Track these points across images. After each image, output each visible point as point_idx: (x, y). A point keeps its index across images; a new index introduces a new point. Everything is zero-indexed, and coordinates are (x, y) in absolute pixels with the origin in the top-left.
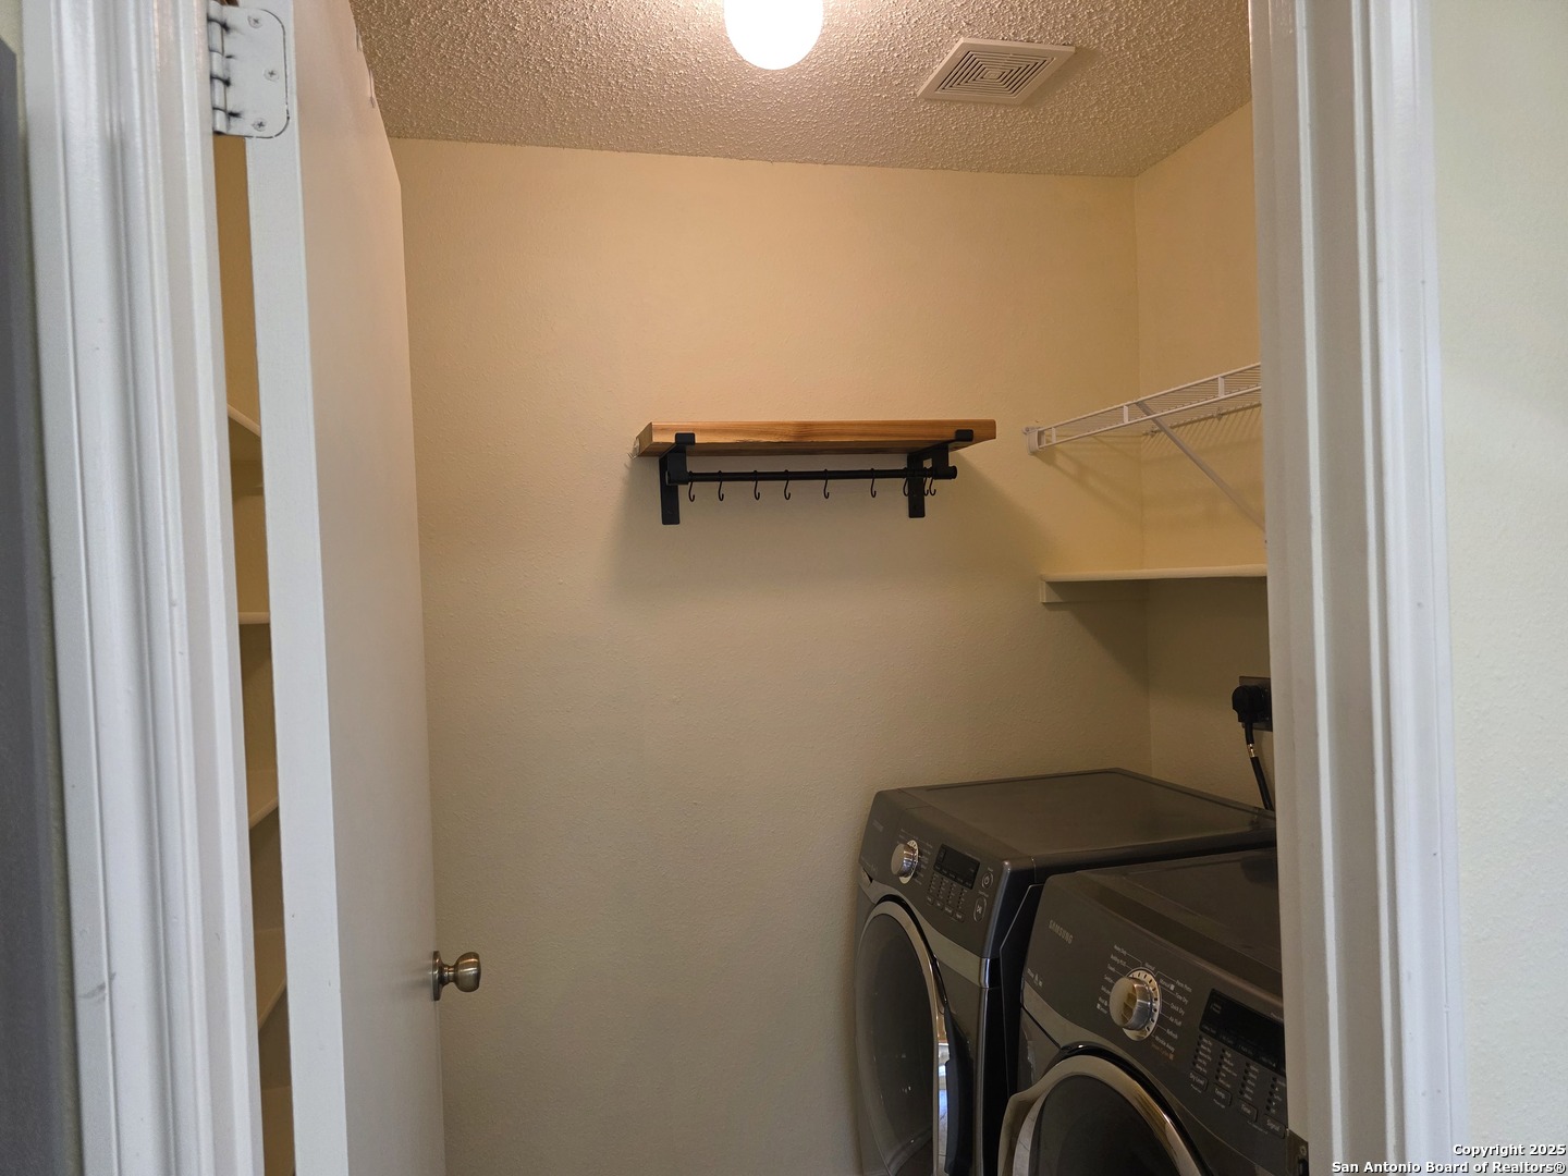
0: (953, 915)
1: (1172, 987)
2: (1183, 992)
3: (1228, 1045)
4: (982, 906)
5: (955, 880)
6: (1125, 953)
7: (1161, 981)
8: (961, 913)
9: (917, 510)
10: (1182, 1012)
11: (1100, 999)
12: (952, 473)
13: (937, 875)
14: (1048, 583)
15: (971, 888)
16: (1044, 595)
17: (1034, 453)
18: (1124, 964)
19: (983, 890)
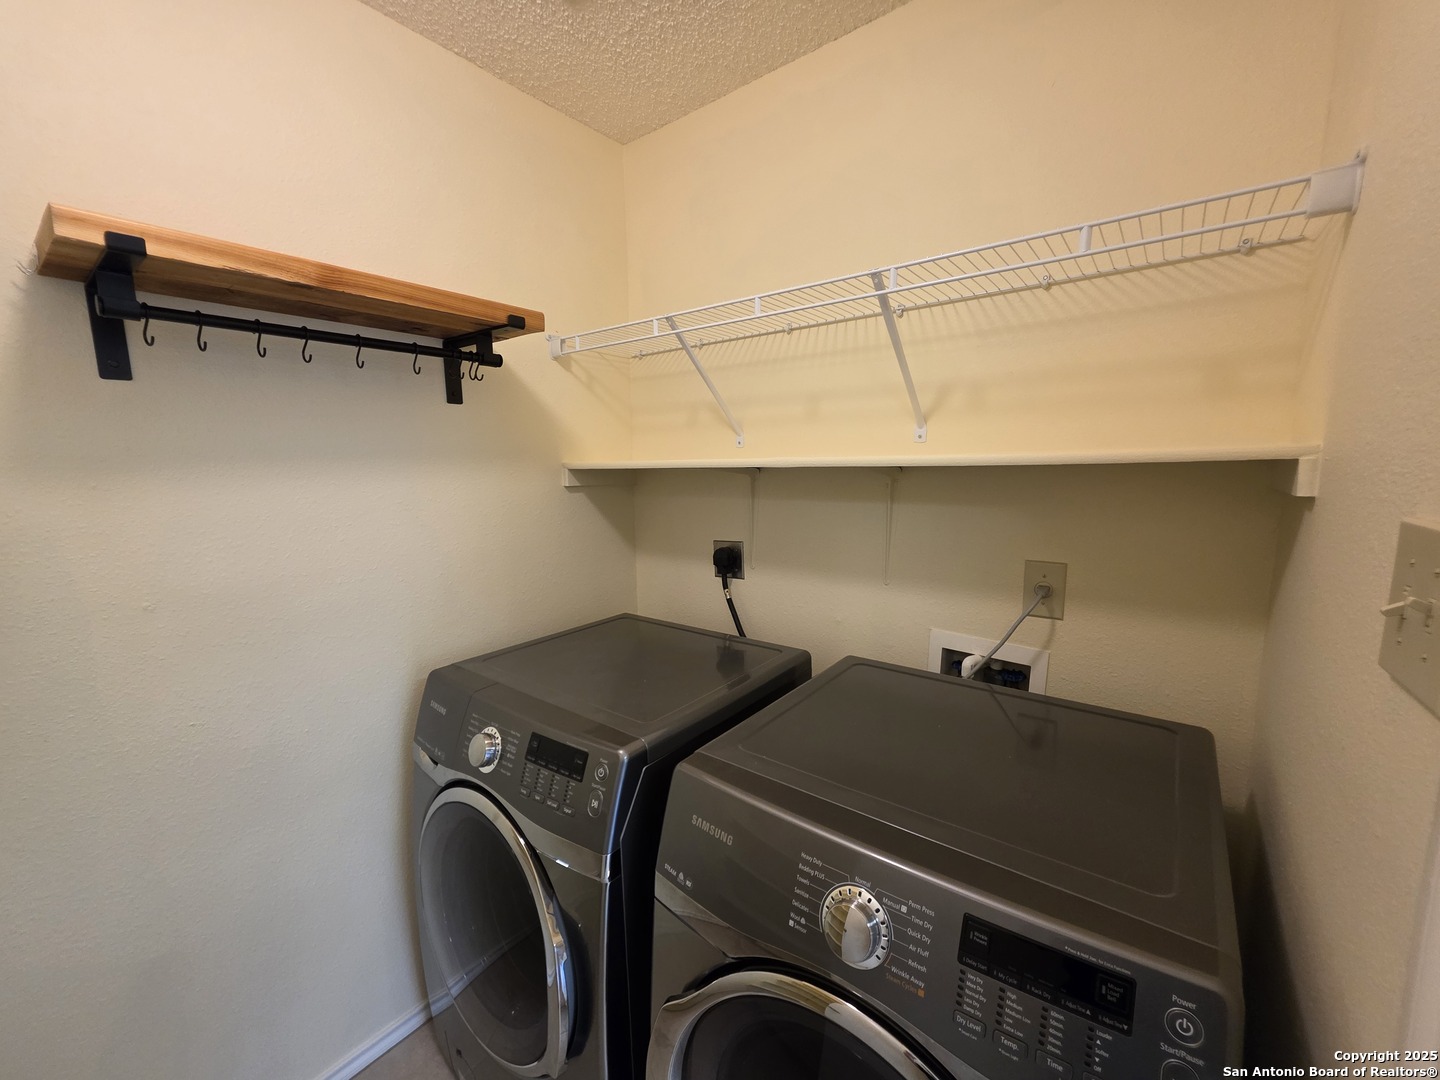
0: (559, 809)
1: (904, 909)
2: (922, 916)
3: (1011, 985)
4: (597, 798)
5: (557, 772)
6: (820, 863)
7: (885, 900)
8: (568, 806)
9: (454, 395)
10: (926, 939)
11: (792, 915)
12: (497, 362)
13: (530, 766)
14: (570, 470)
15: (581, 781)
16: (566, 480)
17: (556, 358)
18: (822, 876)
19: (597, 783)
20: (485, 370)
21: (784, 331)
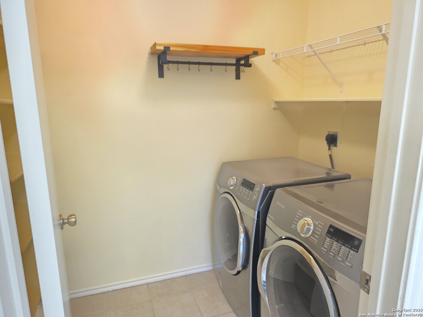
0: (246, 198)
1: (317, 223)
2: (321, 225)
3: (335, 241)
4: (256, 196)
5: (247, 189)
6: (302, 212)
7: (314, 221)
9: (238, 77)
10: (320, 230)
11: (293, 225)
12: (250, 66)
13: (242, 187)
14: (275, 102)
16: (273, 106)
17: (274, 61)
18: (301, 215)
19: (256, 192)
20: (246, 69)
21: (362, 44)
